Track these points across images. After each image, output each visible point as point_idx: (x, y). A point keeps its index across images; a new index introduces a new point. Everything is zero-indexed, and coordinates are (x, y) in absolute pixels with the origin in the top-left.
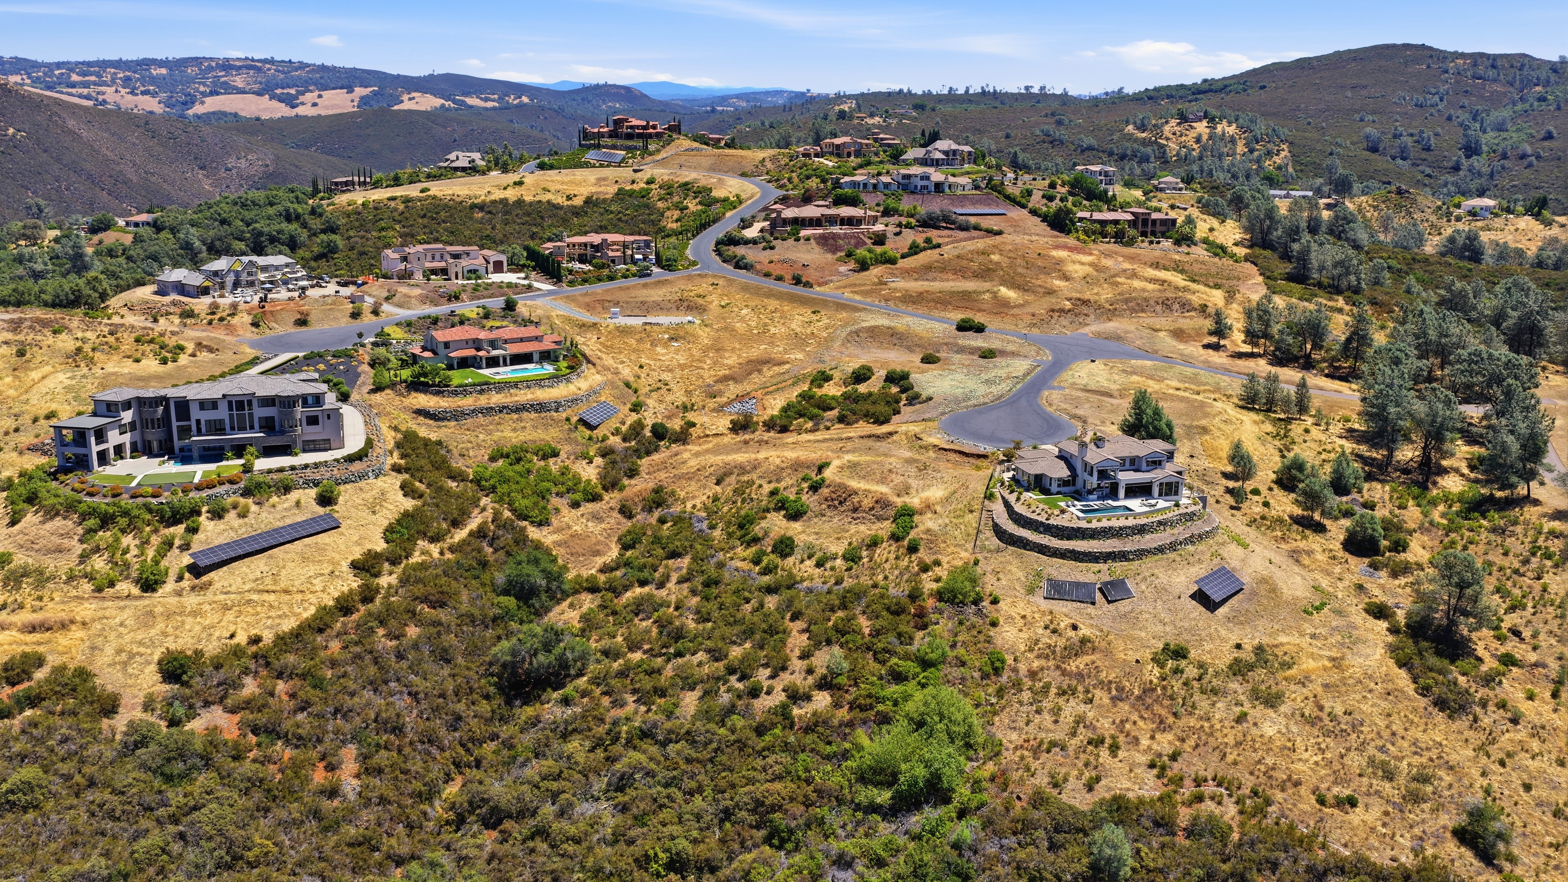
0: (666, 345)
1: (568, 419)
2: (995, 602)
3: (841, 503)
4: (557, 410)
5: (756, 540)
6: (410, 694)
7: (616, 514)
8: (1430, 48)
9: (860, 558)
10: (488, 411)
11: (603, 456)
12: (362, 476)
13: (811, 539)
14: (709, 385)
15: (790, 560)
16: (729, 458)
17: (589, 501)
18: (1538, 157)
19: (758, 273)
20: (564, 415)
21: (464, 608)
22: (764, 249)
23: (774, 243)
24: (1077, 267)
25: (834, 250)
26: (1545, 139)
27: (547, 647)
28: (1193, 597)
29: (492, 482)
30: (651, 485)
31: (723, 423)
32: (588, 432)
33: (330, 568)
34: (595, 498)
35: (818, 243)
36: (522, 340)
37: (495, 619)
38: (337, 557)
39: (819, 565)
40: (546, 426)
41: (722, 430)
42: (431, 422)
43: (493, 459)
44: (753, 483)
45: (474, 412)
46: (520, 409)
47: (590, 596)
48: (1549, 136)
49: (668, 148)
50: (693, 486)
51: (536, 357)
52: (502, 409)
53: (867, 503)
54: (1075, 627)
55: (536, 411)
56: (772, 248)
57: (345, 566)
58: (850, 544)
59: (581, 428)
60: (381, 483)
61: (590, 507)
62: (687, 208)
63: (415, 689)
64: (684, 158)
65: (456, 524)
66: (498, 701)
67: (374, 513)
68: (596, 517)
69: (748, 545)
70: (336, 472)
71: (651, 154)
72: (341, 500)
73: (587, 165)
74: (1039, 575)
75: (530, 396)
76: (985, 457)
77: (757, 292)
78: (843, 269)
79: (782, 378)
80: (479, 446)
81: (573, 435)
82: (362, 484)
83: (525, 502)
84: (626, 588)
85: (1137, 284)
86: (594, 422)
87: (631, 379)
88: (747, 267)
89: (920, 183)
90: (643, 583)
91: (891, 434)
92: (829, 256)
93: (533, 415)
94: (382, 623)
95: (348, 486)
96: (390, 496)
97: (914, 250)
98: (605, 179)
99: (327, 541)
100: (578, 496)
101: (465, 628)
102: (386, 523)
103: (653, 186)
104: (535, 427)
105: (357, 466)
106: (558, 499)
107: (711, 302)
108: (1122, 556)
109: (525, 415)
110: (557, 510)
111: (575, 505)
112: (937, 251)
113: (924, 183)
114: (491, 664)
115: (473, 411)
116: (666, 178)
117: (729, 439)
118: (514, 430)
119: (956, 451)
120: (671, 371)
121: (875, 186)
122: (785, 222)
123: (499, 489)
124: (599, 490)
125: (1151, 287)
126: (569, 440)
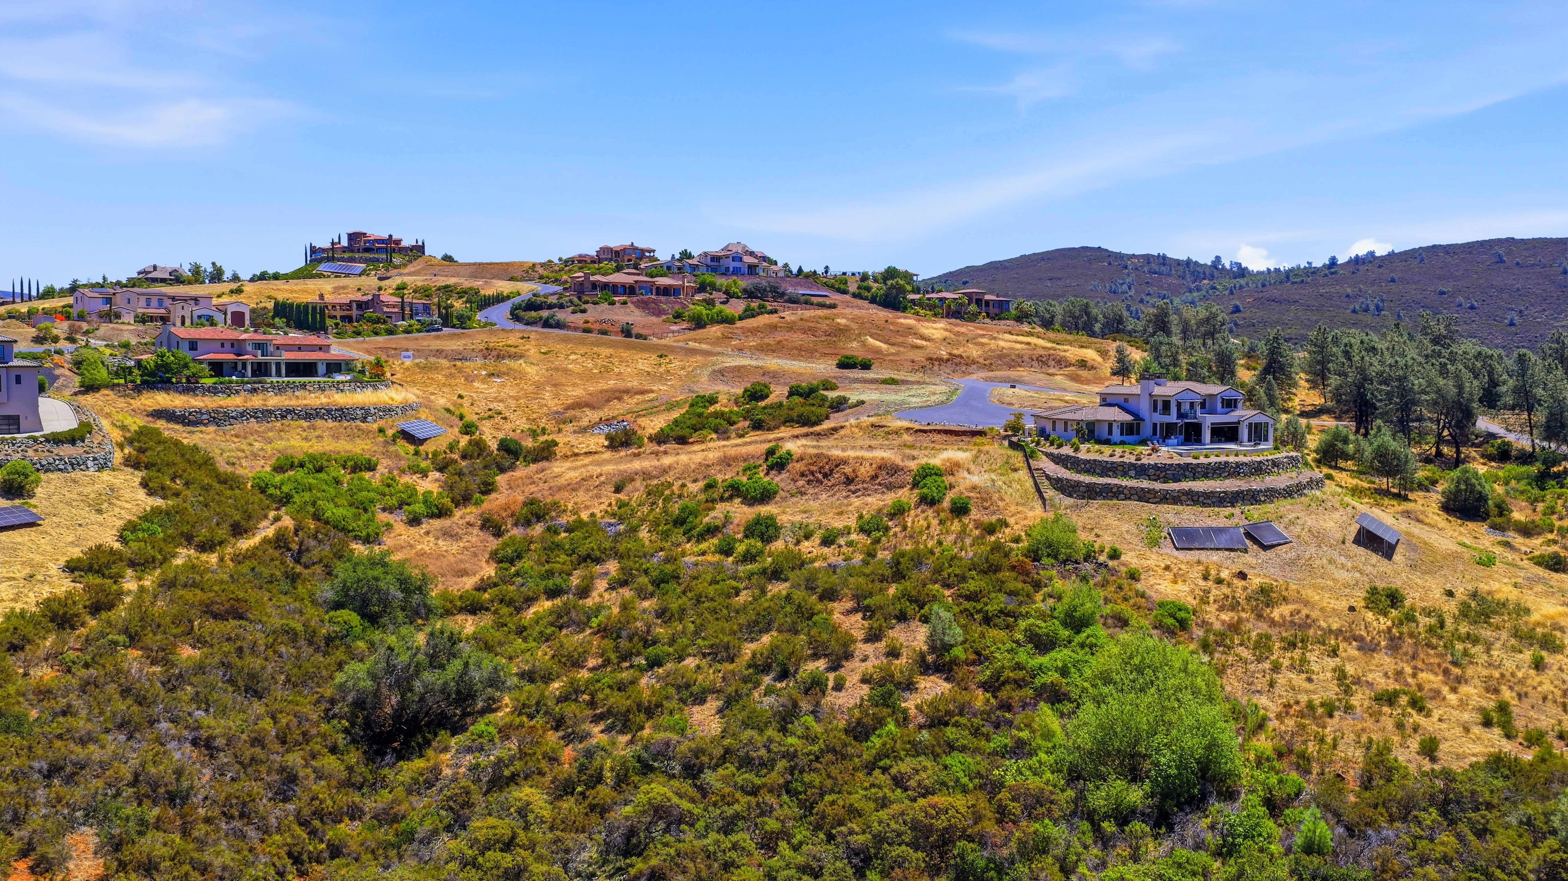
0: (483, 381)
1: (381, 431)
2: (1115, 555)
3: (826, 476)
4: (364, 420)
5: (711, 531)
6: (195, 743)
7: (476, 531)
8: (1107, 250)
9: (887, 529)
10: (265, 415)
11: (441, 470)
12: (75, 464)
13: (798, 518)
14: (557, 413)
15: (778, 545)
16: (622, 467)
17: (432, 516)
18: (1236, 324)
19: (576, 329)
20: (375, 426)
21: (277, 622)
22: (574, 312)
23: (584, 306)
24: (931, 331)
25: (659, 313)
26: (1233, 312)
27: (435, 661)
28: (1357, 541)
29: (285, 489)
30: (521, 498)
31: (596, 441)
32: (411, 448)
33: (28, 570)
34: (441, 513)
35: (637, 307)
36: (299, 348)
37: (329, 640)
38: (38, 558)
39: (827, 541)
40: (351, 437)
41: (593, 448)
42: (177, 427)
43: (279, 469)
44: (670, 485)
45: (244, 415)
46: (311, 415)
47: (470, 619)
48: (1237, 310)
49: (415, 263)
50: (581, 497)
51: (322, 369)
52: (286, 413)
53: (865, 471)
54: (1242, 576)
55: (335, 419)
56: (584, 311)
57: (54, 569)
58: (861, 517)
59: (401, 442)
60: (106, 476)
61: (437, 523)
62: (452, 306)
63: (204, 734)
64: (437, 268)
65: (238, 531)
66: (354, 757)
67: (99, 511)
68: (448, 534)
69: (701, 538)
70: (30, 452)
71: (396, 267)
72: (39, 491)
73: (320, 276)
74: (1153, 523)
75: (324, 400)
76: (981, 433)
77: (582, 342)
78: (674, 328)
79: (650, 405)
80: (255, 456)
81: (392, 448)
82: (77, 474)
83: (340, 512)
84: (530, 600)
85: (1002, 344)
86: (420, 435)
87: (452, 408)
88: (559, 325)
89: (732, 265)
90: (552, 594)
91: (835, 430)
92: (654, 319)
93: (331, 423)
94: (133, 639)
95: (50, 475)
96: (127, 494)
97: (749, 314)
98: (344, 288)
99: (19, 540)
100: (419, 508)
101: (283, 649)
102: (120, 523)
103: (406, 291)
104: (336, 437)
105: (66, 450)
106: (386, 514)
107: (528, 350)
108: (1252, 497)
109: (319, 423)
110: (389, 526)
111: (414, 521)
112: (775, 315)
113: (737, 264)
114: (333, 702)
115: (242, 414)
116: (420, 284)
117: (608, 455)
118: (306, 439)
119: (939, 432)
120: (501, 401)
121: (679, 269)
122: (594, 286)
123: (297, 498)
124: (447, 501)
125: (1018, 346)
126: (387, 454)
